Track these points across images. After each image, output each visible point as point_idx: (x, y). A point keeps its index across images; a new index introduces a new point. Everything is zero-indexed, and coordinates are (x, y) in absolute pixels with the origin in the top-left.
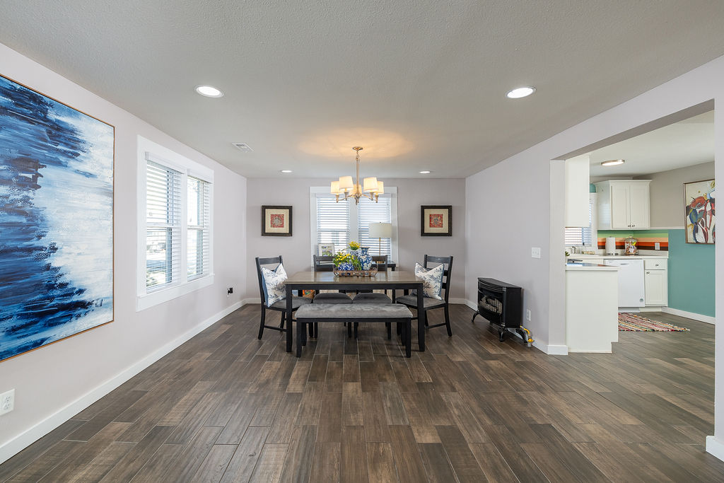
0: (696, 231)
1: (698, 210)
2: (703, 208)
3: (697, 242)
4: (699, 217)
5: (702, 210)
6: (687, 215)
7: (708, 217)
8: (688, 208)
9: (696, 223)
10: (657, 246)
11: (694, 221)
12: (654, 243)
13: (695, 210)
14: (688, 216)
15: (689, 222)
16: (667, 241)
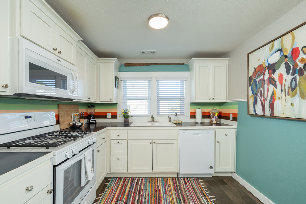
0: (255, 102)
1: (258, 80)
2: (262, 77)
3: (256, 114)
4: (258, 87)
5: (261, 80)
6: (249, 86)
7: (266, 86)
8: (250, 79)
9: (256, 94)
10: (231, 116)
11: (255, 92)
12: (229, 114)
13: (255, 80)
14: (250, 88)
15: (251, 94)
16: (237, 112)
